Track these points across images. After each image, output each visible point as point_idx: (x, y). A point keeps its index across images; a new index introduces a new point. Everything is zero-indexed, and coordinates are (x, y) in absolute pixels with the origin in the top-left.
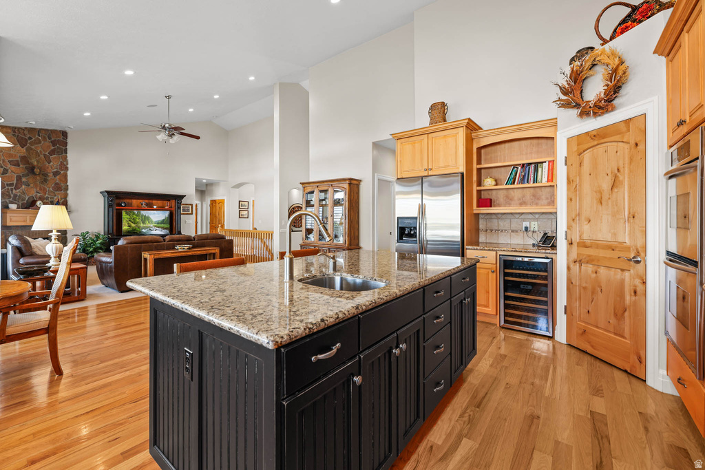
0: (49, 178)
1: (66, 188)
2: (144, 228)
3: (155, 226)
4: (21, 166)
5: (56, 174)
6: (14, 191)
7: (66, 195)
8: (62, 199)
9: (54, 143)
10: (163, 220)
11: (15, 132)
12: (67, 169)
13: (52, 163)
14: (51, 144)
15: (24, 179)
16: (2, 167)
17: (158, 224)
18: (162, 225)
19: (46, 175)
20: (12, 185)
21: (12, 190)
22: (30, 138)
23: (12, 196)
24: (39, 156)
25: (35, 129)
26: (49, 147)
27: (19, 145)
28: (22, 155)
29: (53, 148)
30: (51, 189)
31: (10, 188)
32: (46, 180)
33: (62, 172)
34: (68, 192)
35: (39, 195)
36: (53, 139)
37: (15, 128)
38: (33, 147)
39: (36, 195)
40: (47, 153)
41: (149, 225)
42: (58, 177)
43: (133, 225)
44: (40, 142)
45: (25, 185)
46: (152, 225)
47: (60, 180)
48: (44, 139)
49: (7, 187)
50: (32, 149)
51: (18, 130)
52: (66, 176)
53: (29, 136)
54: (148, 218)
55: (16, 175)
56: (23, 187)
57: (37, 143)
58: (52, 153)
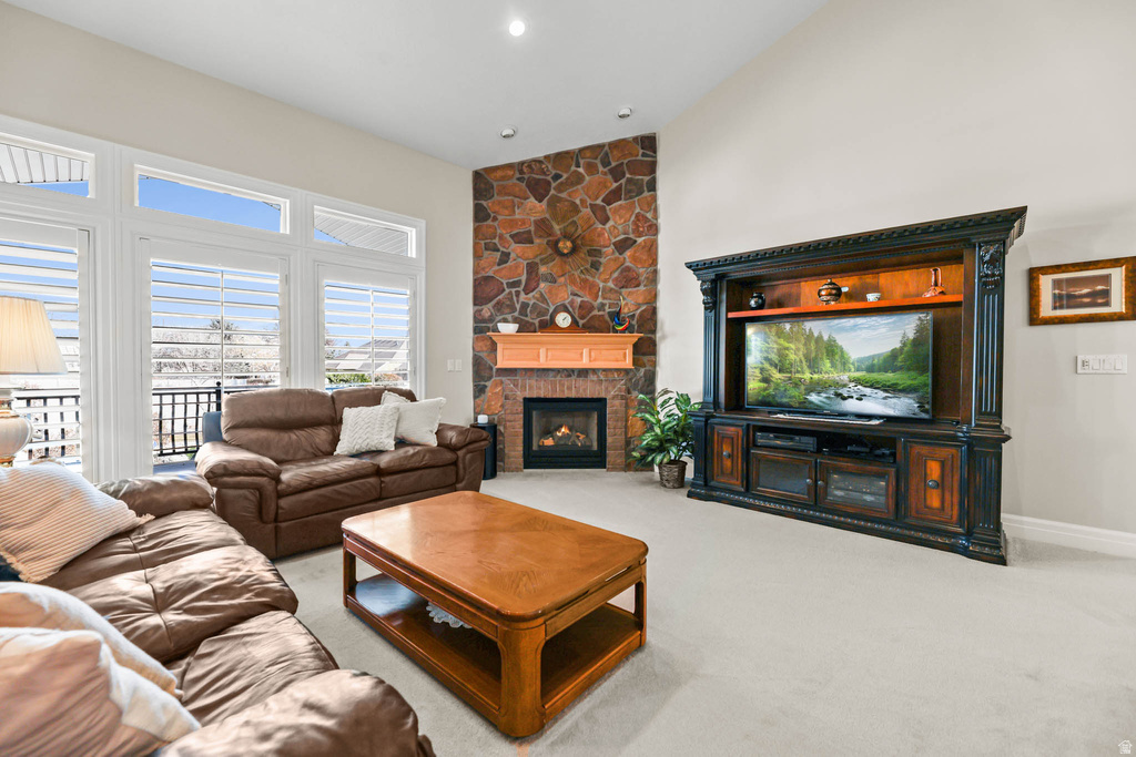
0: (603, 260)
1: (653, 278)
2: (815, 387)
3: (858, 381)
4: (537, 241)
5: (622, 246)
6: (523, 296)
7: (653, 297)
8: (638, 306)
9: (617, 174)
10: (894, 355)
11: (521, 172)
12: (654, 229)
13: (611, 223)
14: (609, 177)
15: (543, 269)
16: (498, 250)
17: (870, 369)
18: (890, 377)
19: (595, 253)
20: (519, 283)
21: (518, 294)
22: (557, 177)
23: (518, 307)
24: (580, 211)
25: (567, 153)
26: (603, 185)
27: (532, 199)
28: (537, 217)
29: (615, 185)
30: (611, 284)
31: (513, 290)
32: (596, 266)
33: (640, 240)
34: (660, 287)
35: (579, 300)
36: (614, 164)
37: (522, 163)
38: (564, 195)
39: (572, 303)
40: (599, 202)
41: (835, 375)
42: (628, 253)
43: (777, 376)
44: (579, 179)
45: (546, 280)
46: (845, 377)
47: (634, 259)
48: (591, 168)
49: (507, 291)
50: (560, 200)
51: (530, 166)
52: (652, 250)
53: (554, 172)
54: (832, 350)
55: (525, 263)
56: (542, 285)
57: (573, 184)
58: (614, 196)
